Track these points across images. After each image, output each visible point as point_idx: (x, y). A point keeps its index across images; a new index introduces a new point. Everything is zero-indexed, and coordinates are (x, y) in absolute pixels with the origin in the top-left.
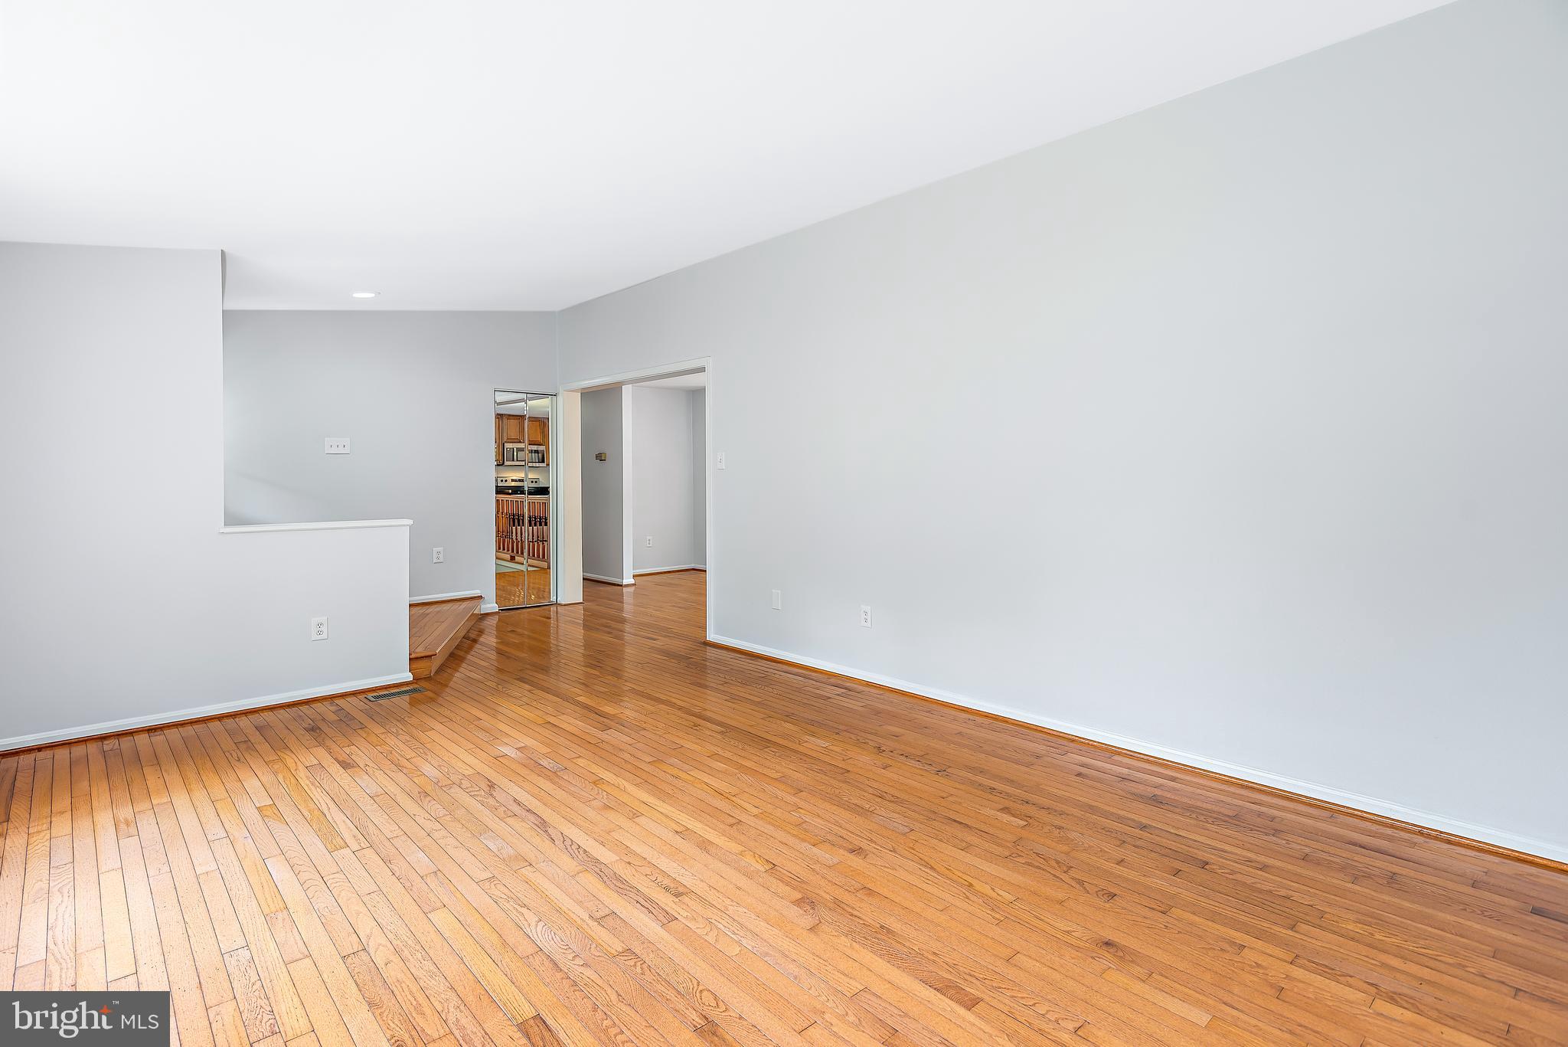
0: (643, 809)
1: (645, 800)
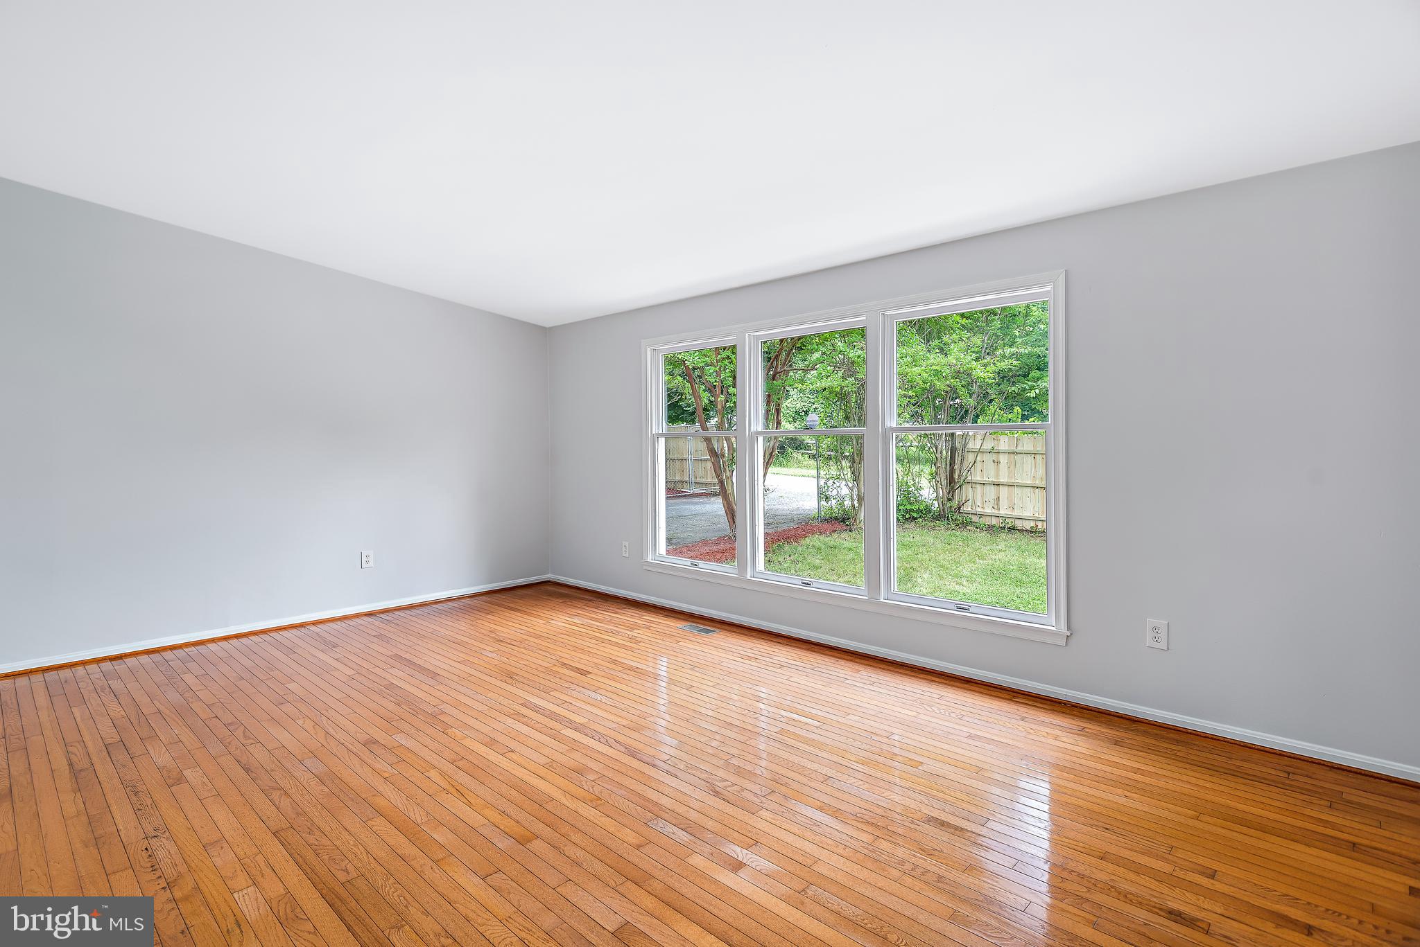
0: (543, 772)
1: (542, 781)
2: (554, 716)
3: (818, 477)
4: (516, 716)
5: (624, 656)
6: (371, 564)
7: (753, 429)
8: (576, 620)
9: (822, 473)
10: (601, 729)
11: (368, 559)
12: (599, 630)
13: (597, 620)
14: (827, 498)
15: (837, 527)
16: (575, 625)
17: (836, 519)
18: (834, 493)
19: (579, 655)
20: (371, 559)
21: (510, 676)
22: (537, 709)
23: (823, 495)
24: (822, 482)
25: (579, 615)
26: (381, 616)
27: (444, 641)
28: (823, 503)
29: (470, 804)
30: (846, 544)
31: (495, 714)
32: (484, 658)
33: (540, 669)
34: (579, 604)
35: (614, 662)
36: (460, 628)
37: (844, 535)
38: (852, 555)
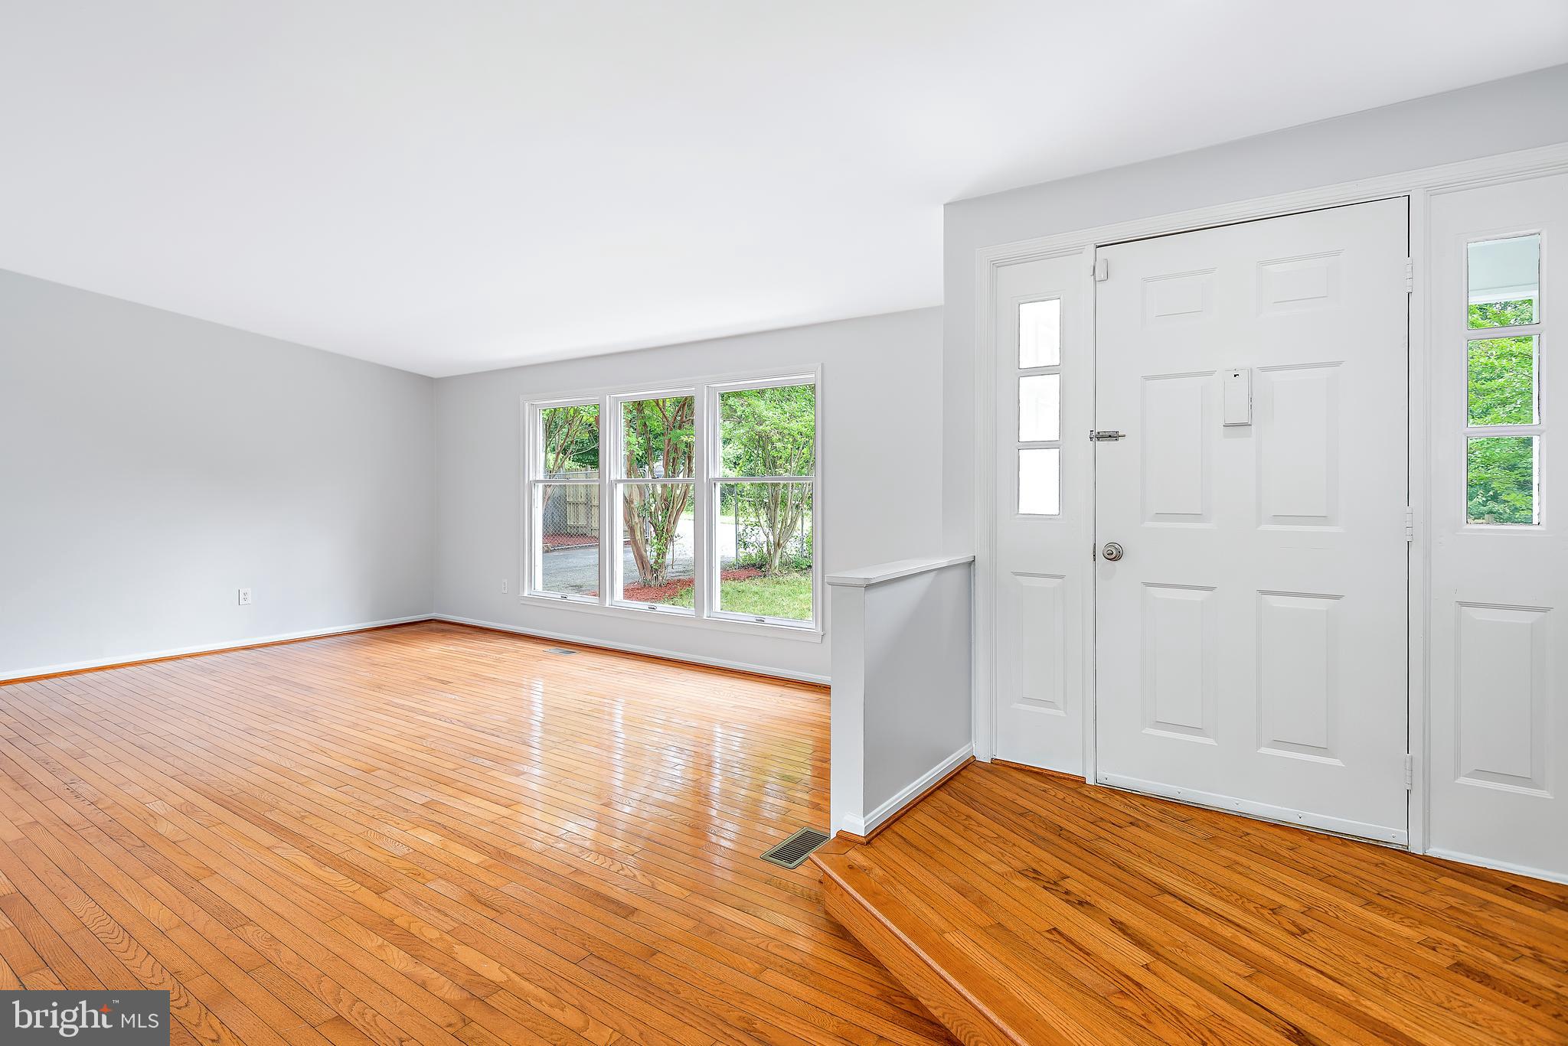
2: (412, 710)
3: (737, 523)
4: (378, 710)
5: (483, 670)
6: (249, 601)
7: (613, 478)
8: (451, 648)
9: (741, 520)
10: (449, 715)
11: (247, 596)
12: (470, 654)
13: (471, 648)
14: (746, 545)
15: (753, 573)
16: (450, 652)
17: (754, 565)
18: (753, 539)
19: (446, 672)
20: (249, 596)
21: (380, 687)
22: (397, 706)
23: (741, 542)
24: (741, 528)
25: (457, 645)
26: (260, 649)
27: (320, 666)
28: (742, 550)
29: (330, 757)
30: (755, 589)
31: (361, 710)
32: (358, 676)
33: (407, 681)
34: (457, 637)
35: (476, 675)
36: (340, 656)
37: (757, 581)
38: (756, 598)
